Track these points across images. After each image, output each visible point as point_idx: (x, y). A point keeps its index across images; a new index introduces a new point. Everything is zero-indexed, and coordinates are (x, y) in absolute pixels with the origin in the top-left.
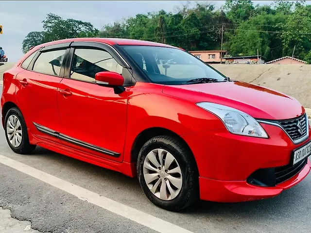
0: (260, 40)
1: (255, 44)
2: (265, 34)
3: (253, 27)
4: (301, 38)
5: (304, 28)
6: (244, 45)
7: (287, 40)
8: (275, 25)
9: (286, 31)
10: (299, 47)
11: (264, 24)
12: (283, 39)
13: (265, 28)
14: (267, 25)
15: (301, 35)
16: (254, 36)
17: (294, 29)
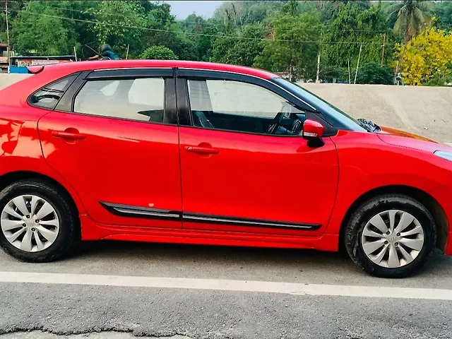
0: (64, 31)
1: (56, 37)
2: (70, 22)
3: (50, 10)
4: (123, 33)
5: (126, 18)
6: (38, 38)
7: (103, 34)
8: (84, 10)
9: (101, 20)
10: (121, 45)
11: (67, 7)
12: (97, 33)
13: (68, 13)
14: (71, 10)
15: (123, 27)
16: (53, 25)
17: (112, 18)
